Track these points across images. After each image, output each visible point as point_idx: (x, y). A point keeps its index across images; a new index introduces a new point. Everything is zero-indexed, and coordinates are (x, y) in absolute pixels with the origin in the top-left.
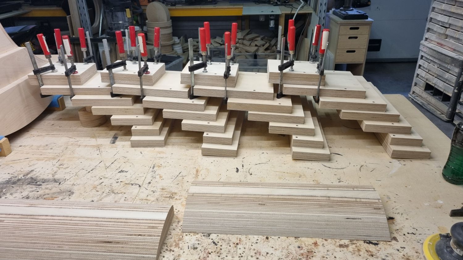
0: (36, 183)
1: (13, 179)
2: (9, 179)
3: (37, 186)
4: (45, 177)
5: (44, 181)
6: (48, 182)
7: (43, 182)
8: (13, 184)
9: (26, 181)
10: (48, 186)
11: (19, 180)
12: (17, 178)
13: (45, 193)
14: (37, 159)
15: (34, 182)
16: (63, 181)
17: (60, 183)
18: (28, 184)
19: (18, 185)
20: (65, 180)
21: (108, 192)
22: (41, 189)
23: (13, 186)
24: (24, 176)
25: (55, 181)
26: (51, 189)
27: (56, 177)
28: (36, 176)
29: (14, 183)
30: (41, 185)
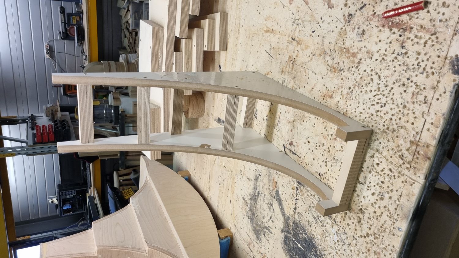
0: (256, 195)
1: (249, 215)
2: (249, 219)
3: (260, 195)
4: (252, 187)
5: (255, 189)
6: (256, 185)
9: (253, 204)
10: (261, 186)
11: (251, 210)
12: (249, 212)
13: (268, 189)
14: (233, 194)
15: (254, 198)
16: (258, 172)
17: (259, 175)
18: (256, 203)
22: (263, 192)
23: (256, 216)
24: (248, 206)
25: (256, 179)
26: (264, 184)
27: (252, 177)
28: (249, 196)
29: (253, 214)
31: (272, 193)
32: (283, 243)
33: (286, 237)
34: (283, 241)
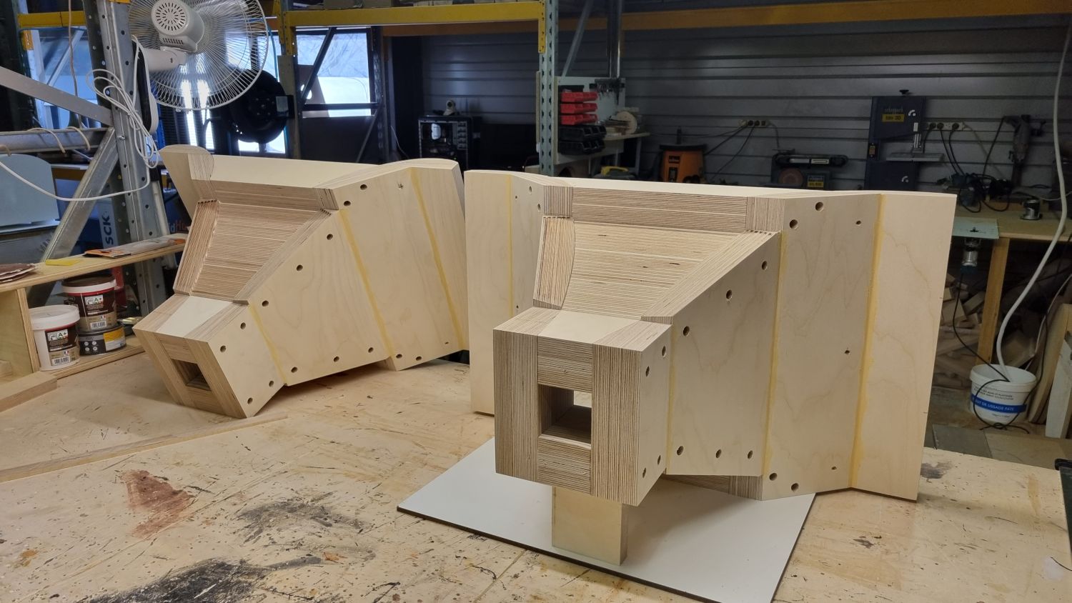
0: (326, 519)
1: (295, 502)
2: (288, 500)
3: (324, 526)
4: (343, 512)
5: (338, 519)
6: (344, 522)
7: (336, 522)
8: (289, 512)
9: (312, 512)
10: (339, 531)
11: (302, 506)
12: (301, 502)
13: (329, 543)
14: (346, 474)
15: (323, 516)
16: (367, 528)
17: (361, 531)
18: (312, 518)
19: (296, 515)
20: (372, 526)
21: (433, 574)
22: (327, 533)
23: (289, 515)
24: (312, 501)
25: (356, 524)
26: (342, 537)
27: (362, 516)
28: (331, 505)
29: (292, 510)
30: (330, 525)
31: (318, 550)
32: (221, 561)
33: (230, 567)
34: (225, 561)
